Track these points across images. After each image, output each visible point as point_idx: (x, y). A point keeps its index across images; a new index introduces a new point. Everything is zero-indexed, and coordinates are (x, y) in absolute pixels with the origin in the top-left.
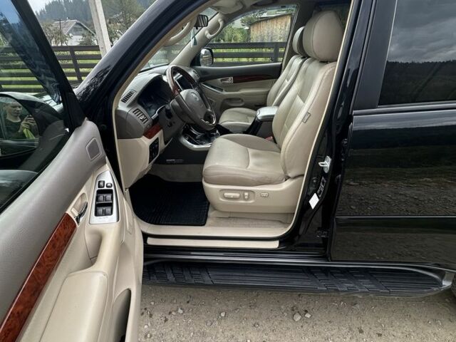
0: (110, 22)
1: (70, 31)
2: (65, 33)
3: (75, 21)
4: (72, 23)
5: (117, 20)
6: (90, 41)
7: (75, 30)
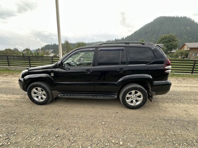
0: (63, 50)
1: (51, 53)
2: (49, 53)
3: (53, 50)
4: (52, 50)
5: (65, 50)
6: (56, 55)
7: (52, 52)
